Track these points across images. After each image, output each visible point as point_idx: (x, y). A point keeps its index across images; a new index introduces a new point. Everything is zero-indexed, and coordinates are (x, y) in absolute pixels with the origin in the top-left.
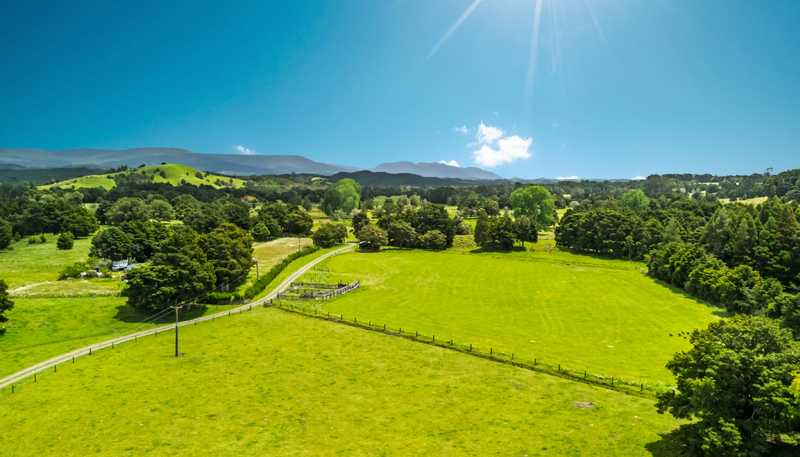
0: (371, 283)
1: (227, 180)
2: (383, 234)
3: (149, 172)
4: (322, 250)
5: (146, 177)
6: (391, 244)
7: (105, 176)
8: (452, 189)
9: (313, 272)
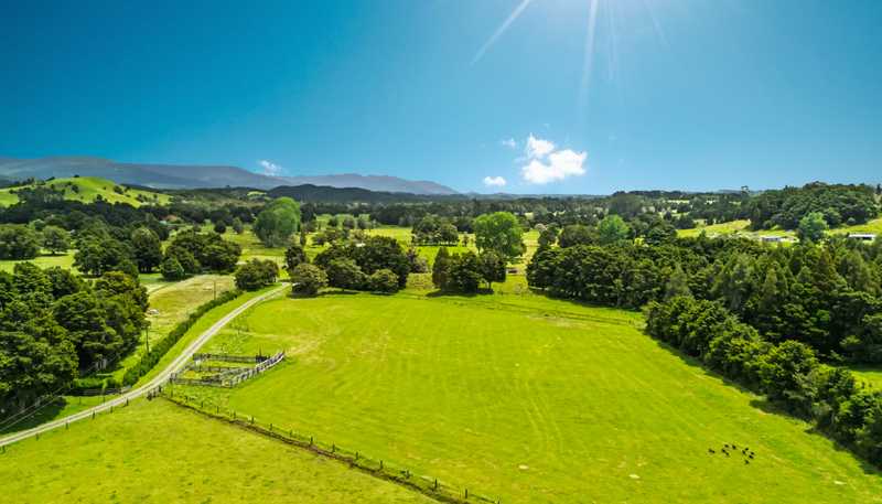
0: (301, 350)
1: (150, 195)
2: (321, 275)
3: (60, 185)
4: (246, 294)
5: (55, 192)
6: (331, 284)
7: (6, 190)
8: (405, 208)
9: (228, 331)
